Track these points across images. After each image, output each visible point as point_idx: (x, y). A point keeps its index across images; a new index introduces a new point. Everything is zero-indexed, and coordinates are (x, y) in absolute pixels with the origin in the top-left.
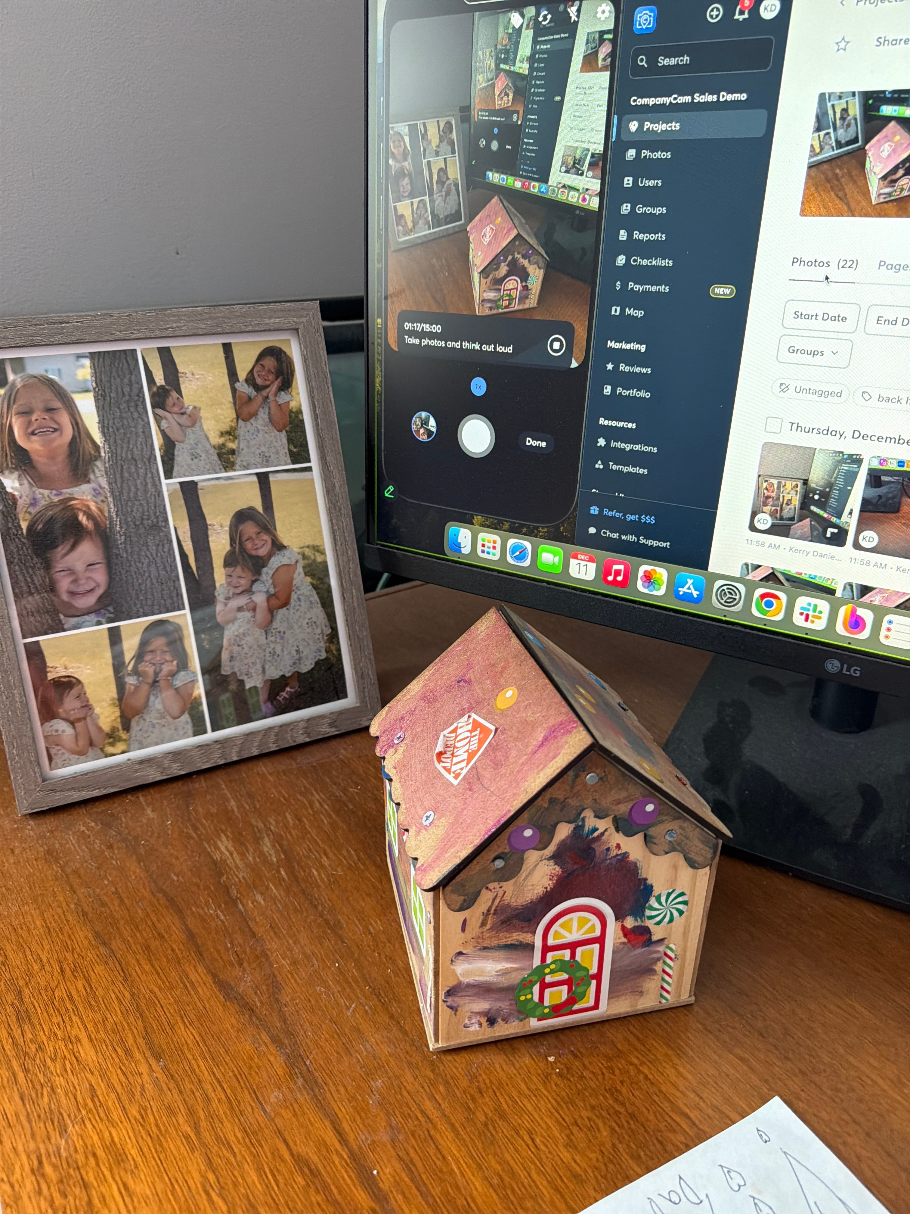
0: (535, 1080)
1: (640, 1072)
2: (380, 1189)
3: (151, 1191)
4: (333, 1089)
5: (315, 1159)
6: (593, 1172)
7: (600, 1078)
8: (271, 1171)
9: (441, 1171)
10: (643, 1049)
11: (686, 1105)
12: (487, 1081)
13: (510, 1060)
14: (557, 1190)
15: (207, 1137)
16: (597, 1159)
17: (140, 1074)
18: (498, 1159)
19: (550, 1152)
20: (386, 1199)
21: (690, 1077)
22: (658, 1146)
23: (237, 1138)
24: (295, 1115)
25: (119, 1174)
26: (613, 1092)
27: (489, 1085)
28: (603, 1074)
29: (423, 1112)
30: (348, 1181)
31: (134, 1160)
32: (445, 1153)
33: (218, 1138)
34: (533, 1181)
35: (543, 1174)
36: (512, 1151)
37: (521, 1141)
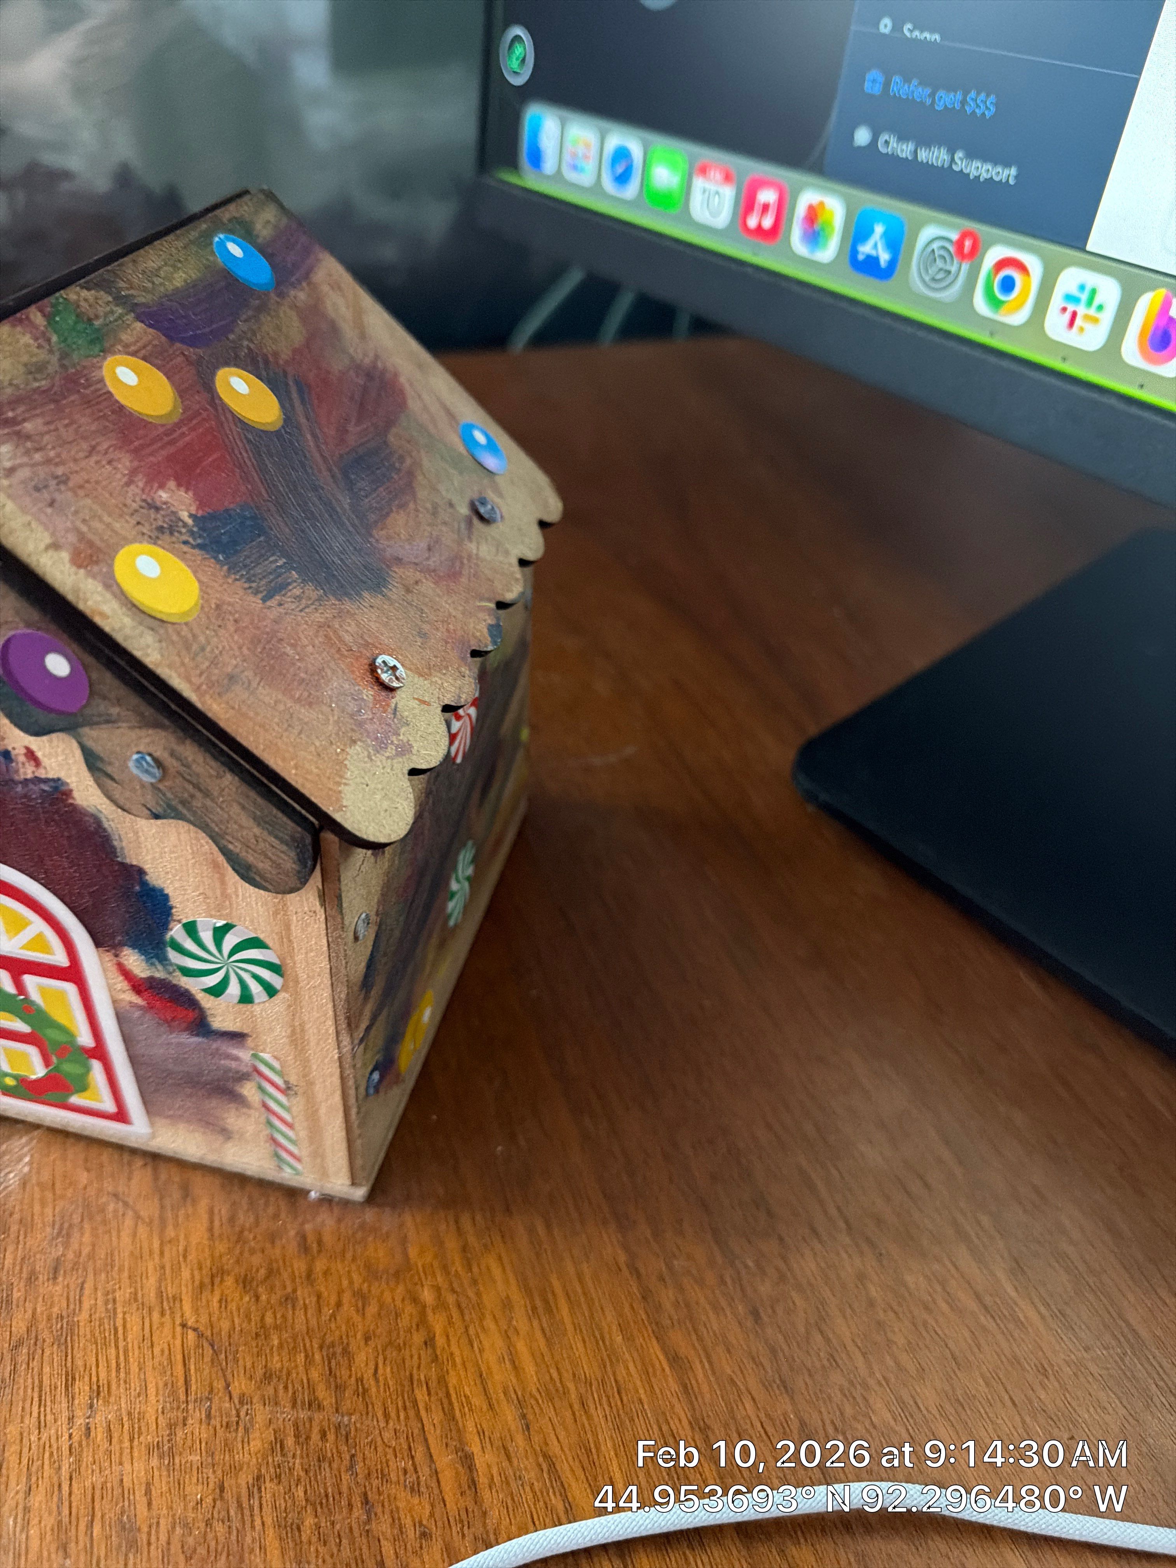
0: (186, 1274)
6: (171, 1532)
7: (327, 1312)
11: (481, 1433)
16: (199, 1503)
19: (108, 1451)
21: (530, 1369)
22: (358, 1512)
34: (27, 1510)
35: (60, 1499)
36: (31, 1422)
37: (64, 1405)
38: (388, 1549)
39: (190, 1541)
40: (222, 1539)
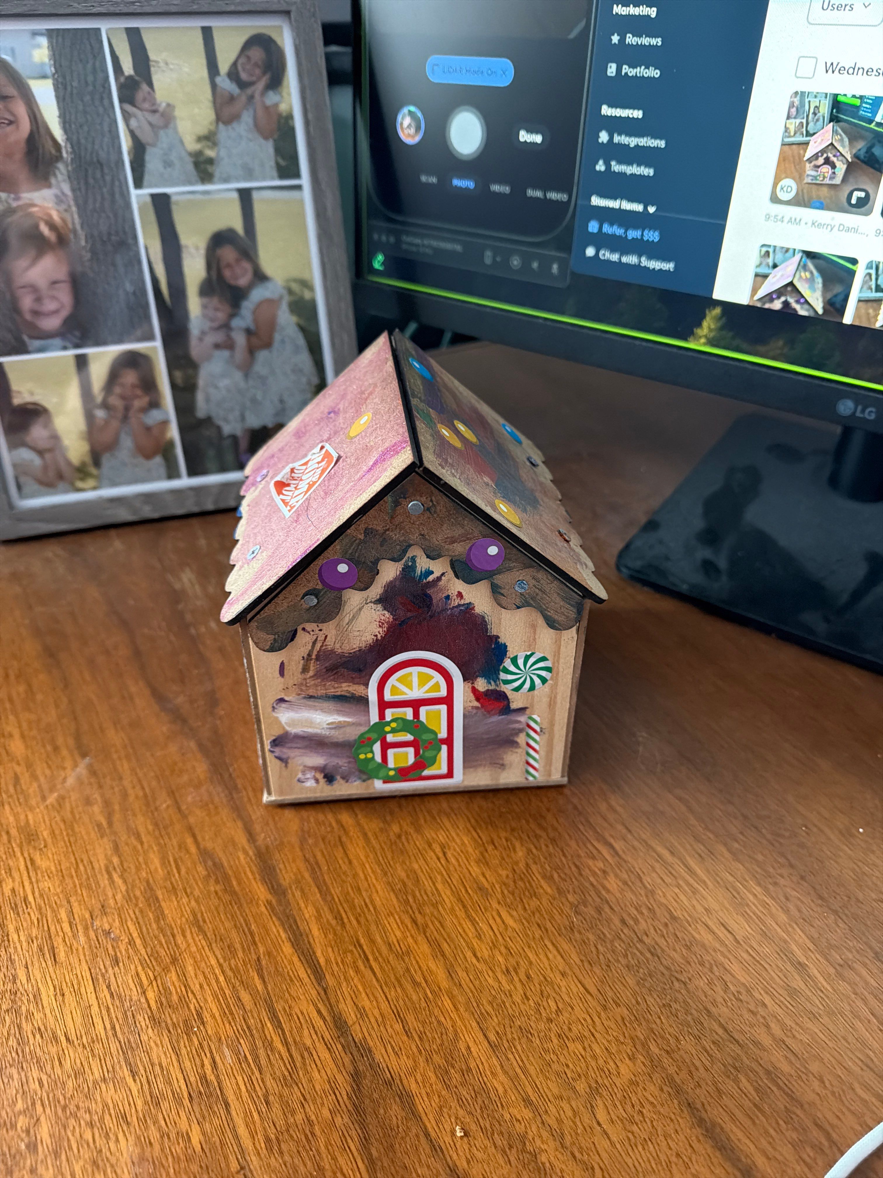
2: (279, 885)
3: (56, 868)
5: (221, 855)
6: (501, 888)
8: (175, 861)
9: (344, 873)
11: (612, 836)
14: (460, 900)
15: (118, 826)
16: (507, 876)
17: (64, 769)
18: (405, 867)
19: (460, 865)
20: (284, 893)
21: (621, 811)
22: (573, 868)
24: (209, 815)
30: (250, 874)
32: (351, 857)
34: (437, 889)
35: (449, 885)
36: (421, 862)
37: (432, 854)
38: (592, 879)
39: (510, 889)
40: (523, 886)
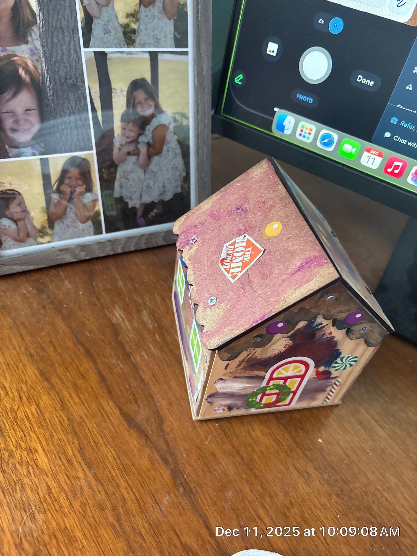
1: (383, 496)
4: (202, 497)
5: (196, 547)
10: (384, 480)
12: (295, 496)
13: (307, 482)
15: (126, 527)
17: (79, 479)
23: (146, 530)
24: (181, 514)
25: (73, 551)
26: (369, 508)
27: (296, 499)
28: (362, 495)
29: (259, 517)
31: (81, 542)
33: (134, 529)
